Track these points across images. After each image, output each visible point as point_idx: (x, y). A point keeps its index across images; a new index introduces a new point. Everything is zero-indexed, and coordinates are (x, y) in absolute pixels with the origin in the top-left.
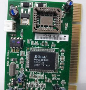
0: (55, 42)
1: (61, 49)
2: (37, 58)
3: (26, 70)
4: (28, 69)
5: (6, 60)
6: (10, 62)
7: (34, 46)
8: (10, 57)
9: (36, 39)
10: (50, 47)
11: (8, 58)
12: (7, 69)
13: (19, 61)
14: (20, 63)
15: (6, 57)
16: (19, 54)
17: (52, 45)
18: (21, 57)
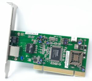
0: (65, 61)
1: (61, 63)
2: (57, 52)
3: (51, 45)
4: (52, 46)
5: (57, 36)
6: (56, 38)
7: (63, 50)
8: (58, 38)
9: (67, 51)
10: (62, 58)
11: (58, 37)
12: (52, 36)
13: (56, 42)
14: (55, 43)
15: (59, 36)
16: (60, 42)
17: (63, 59)
18: (58, 43)
